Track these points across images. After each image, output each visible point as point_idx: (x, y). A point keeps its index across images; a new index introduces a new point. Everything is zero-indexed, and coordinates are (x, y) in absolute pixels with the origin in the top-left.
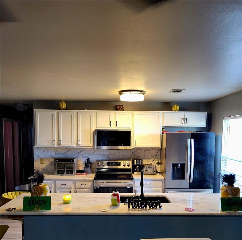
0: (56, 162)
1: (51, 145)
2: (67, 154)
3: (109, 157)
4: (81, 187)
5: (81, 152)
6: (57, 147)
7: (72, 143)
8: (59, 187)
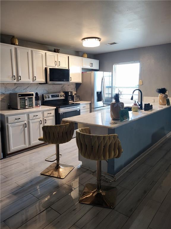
0: (19, 96)
1: (11, 80)
2: (16, 90)
3: (47, 91)
4: (48, 115)
5: (28, 87)
6: (16, 82)
7: (29, 79)
8: (32, 119)
